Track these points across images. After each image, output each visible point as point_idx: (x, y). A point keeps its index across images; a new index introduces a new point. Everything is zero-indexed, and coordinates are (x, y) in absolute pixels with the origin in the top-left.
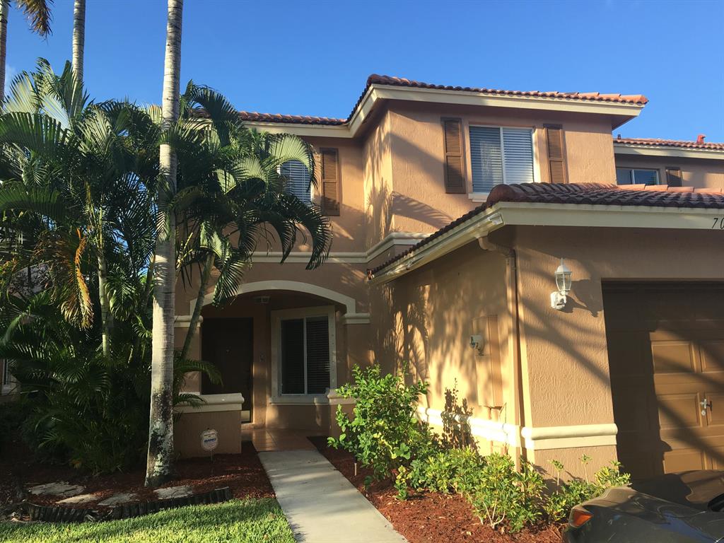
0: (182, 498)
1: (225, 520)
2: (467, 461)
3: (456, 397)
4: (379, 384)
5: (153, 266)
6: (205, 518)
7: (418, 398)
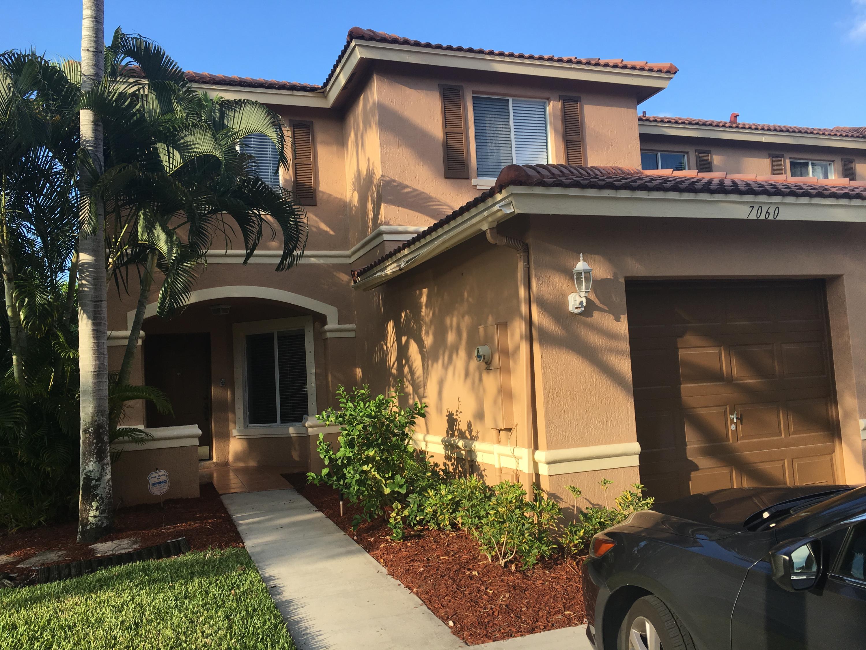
0: (125, 553)
1: (182, 576)
2: (472, 492)
3: (459, 420)
4: (368, 407)
5: (75, 268)
6: (155, 575)
7: (414, 423)
